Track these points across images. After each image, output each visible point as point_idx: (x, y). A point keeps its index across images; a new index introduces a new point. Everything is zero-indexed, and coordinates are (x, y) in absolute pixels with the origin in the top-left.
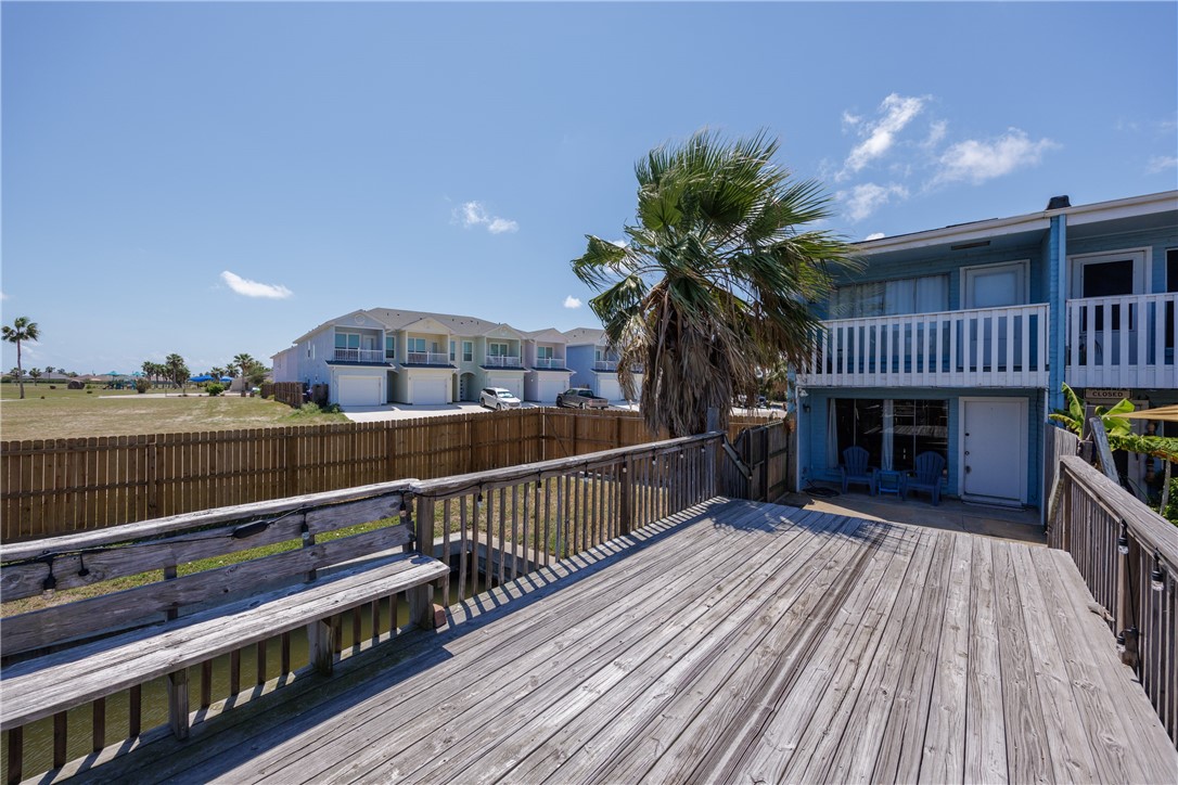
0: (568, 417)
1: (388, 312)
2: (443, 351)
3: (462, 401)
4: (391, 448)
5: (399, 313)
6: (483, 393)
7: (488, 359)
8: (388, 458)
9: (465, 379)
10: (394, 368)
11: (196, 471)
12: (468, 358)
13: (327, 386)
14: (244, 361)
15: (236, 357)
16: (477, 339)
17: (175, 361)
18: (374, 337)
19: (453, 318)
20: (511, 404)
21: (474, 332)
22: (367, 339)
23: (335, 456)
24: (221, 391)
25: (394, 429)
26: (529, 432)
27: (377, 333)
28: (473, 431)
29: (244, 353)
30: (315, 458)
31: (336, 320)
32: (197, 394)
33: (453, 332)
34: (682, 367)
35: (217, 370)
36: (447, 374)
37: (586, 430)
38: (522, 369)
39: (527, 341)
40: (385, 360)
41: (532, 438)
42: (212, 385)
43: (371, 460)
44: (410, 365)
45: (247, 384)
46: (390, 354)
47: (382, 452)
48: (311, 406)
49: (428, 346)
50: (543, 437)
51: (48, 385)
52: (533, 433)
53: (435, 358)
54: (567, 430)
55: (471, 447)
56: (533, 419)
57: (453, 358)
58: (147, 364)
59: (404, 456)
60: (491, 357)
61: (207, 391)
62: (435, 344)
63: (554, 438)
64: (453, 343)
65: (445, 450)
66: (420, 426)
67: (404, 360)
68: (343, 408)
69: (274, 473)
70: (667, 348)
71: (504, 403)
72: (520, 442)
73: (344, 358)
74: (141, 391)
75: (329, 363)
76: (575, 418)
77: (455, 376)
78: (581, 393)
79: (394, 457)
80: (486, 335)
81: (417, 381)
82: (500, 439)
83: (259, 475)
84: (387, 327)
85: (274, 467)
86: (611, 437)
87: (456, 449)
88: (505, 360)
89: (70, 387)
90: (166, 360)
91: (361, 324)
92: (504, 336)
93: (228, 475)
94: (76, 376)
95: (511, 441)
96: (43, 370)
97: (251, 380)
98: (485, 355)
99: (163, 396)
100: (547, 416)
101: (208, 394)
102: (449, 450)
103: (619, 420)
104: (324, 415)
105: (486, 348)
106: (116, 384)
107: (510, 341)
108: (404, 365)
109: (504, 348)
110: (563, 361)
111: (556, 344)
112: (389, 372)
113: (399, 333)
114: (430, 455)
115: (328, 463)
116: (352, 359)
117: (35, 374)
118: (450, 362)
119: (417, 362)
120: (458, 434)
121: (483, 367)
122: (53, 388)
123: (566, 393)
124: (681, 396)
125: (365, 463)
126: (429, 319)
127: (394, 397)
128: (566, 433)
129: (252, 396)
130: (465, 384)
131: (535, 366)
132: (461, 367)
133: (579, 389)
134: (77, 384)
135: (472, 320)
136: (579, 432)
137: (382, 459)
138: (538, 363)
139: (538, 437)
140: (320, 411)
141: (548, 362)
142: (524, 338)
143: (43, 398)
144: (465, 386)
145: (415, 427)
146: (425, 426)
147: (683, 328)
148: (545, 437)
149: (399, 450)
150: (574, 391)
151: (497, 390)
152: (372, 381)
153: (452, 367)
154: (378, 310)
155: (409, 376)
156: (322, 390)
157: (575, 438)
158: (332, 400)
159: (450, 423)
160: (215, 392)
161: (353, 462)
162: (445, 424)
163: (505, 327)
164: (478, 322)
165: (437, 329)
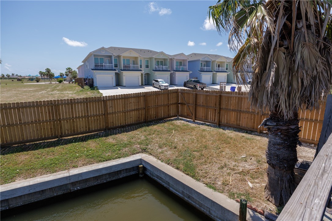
0: (193, 94)
1: (115, 48)
2: (137, 64)
3: (145, 85)
4: (106, 110)
5: (119, 49)
6: (154, 81)
7: (155, 67)
8: (104, 114)
9: (146, 76)
10: (118, 71)
11: (12, 121)
12: (147, 67)
13: (93, 79)
14: (69, 70)
15: (67, 69)
16: (151, 58)
17: (48, 70)
18: (109, 59)
19: (141, 50)
20: (165, 86)
21: (150, 56)
22: (107, 60)
23: (79, 114)
24: (63, 81)
25: (107, 100)
26: (172, 101)
27: (110, 57)
28: (146, 101)
29: (69, 67)
30: (69, 115)
31: (94, 52)
32: (55, 83)
33: (141, 56)
34: (294, 61)
35: (62, 74)
36: (138, 74)
37: (202, 101)
38: (169, 71)
39: (171, 59)
40: (114, 68)
41: (174, 104)
42: (60, 79)
43: (96, 115)
44: (124, 70)
45: (71, 79)
46: (116, 66)
47: (102, 111)
48: (86, 87)
49: (131, 62)
50: (179, 103)
51: (11, 80)
52: (175, 101)
53: (134, 67)
54: (191, 101)
55: (145, 108)
56: (175, 95)
57: (141, 67)
58: (40, 72)
59: (112, 113)
60: (157, 66)
61: (58, 81)
62: (134, 61)
63: (185, 104)
64: (141, 61)
65: (132, 110)
66: (120, 99)
67: (121, 68)
68: (99, 88)
69: (50, 122)
70: (280, 46)
71: (162, 86)
72: (168, 106)
73: (98, 67)
74: (38, 82)
75: (92, 70)
76: (196, 94)
77: (142, 74)
78: (194, 81)
79: (108, 114)
80: (154, 57)
81: (127, 76)
82: (159, 104)
83: (43, 123)
84: (114, 54)
85: (50, 120)
86: (216, 105)
87: (138, 110)
88: (162, 67)
89: (18, 80)
90: (45, 70)
91: (103, 53)
92: (162, 57)
93: (28, 123)
94: (21, 76)
95: (164, 106)
96: (11, 75)
97: (73, 77)
98: (154, 66)
99: (44, 83)
100: (182, 93)
101: (58, 82)
102: (134, 110)
103: (220, 96)
104: (91, 91)
105: (154, 62)
106: (31, 79)
107: (164, 59)
108: (122, 70)
109: (162, 62)
110: (187, 67)
111: (184, 60)
112: (116, 73)
113: (119, 57)
114: (125, 113)
115: (76, 117)
116: (102, 68)
117: (8, 76)
118: (140, 69)
119: (127, 68)
120: (139, 102)
121: (153, 70)
122: (13, 81)
123: (188, 81)
124: (290, 84)
125: (94, 117)
126: (131, 50)
127: (119, 84)
128: (191, 102)
129: (72, 83)
130: (146, 77)
131: (175, 69)
132: (144, 71)
133: (193, 79)
134: (20, 79)
135: (148, 51)
136: (198, 101)
137: (102, 115)
138: (176, 68)
139: (177, 103)
140: (90, 89)
141: (180, 68)
142: (170, 58)
143: (6, 84)
144: (146, 79)
145: (117, 99)
146: (122, 98)
147: (296, 29)
148: (181, 104)
149: (110, 110)
150: (191, 80)
151: (159, 80)
152: (109, 77)
153: (141, 70)
154: (111, 47)
155: (124, 75)
156: (91, 80)
157: (196, 105)
158: (95, 85)
159: (134, 97)
160: (60, 82)
161: (88, 116)
162: (132, 97)
163: (162, 53)
164: (151, 51)
165: (135, 55)
